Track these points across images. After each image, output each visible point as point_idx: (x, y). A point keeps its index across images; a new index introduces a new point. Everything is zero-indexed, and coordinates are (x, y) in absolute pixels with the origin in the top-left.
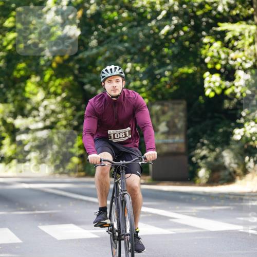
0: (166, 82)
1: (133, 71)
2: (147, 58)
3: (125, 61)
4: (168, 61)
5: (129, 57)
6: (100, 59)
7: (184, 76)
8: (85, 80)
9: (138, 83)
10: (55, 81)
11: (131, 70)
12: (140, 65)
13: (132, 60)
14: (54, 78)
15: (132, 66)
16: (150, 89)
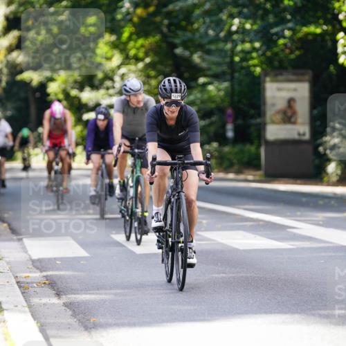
0: (285, 45)
1: (241, 30)
2: (260, 12)
3: (232, 16)
4: (289, 17)
5: (235, 10)
6: (197, 12)
7: (310, 37)
8: (177, 41)
9: (247, 46)
10: (136, 41)
11: (238, 28)
12: (250, 21)
13: (240, 15)
14: (134, 37)
15: (240, 23)
16: (264, 54)
